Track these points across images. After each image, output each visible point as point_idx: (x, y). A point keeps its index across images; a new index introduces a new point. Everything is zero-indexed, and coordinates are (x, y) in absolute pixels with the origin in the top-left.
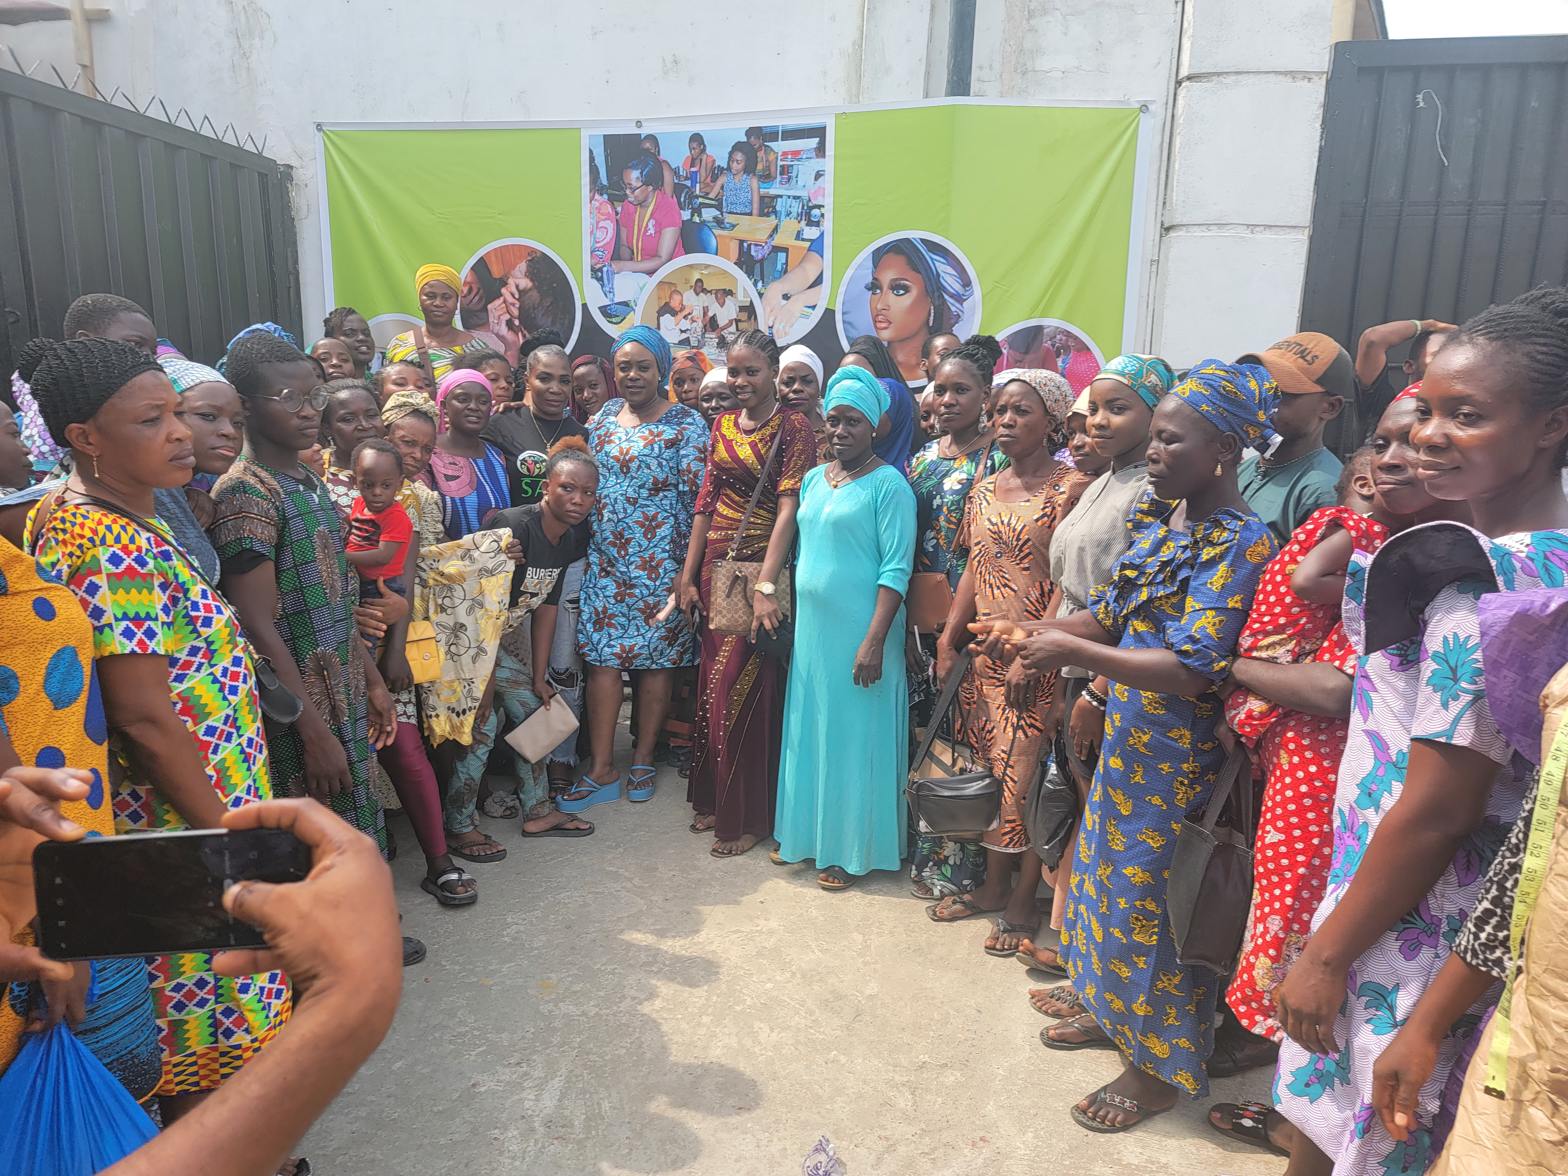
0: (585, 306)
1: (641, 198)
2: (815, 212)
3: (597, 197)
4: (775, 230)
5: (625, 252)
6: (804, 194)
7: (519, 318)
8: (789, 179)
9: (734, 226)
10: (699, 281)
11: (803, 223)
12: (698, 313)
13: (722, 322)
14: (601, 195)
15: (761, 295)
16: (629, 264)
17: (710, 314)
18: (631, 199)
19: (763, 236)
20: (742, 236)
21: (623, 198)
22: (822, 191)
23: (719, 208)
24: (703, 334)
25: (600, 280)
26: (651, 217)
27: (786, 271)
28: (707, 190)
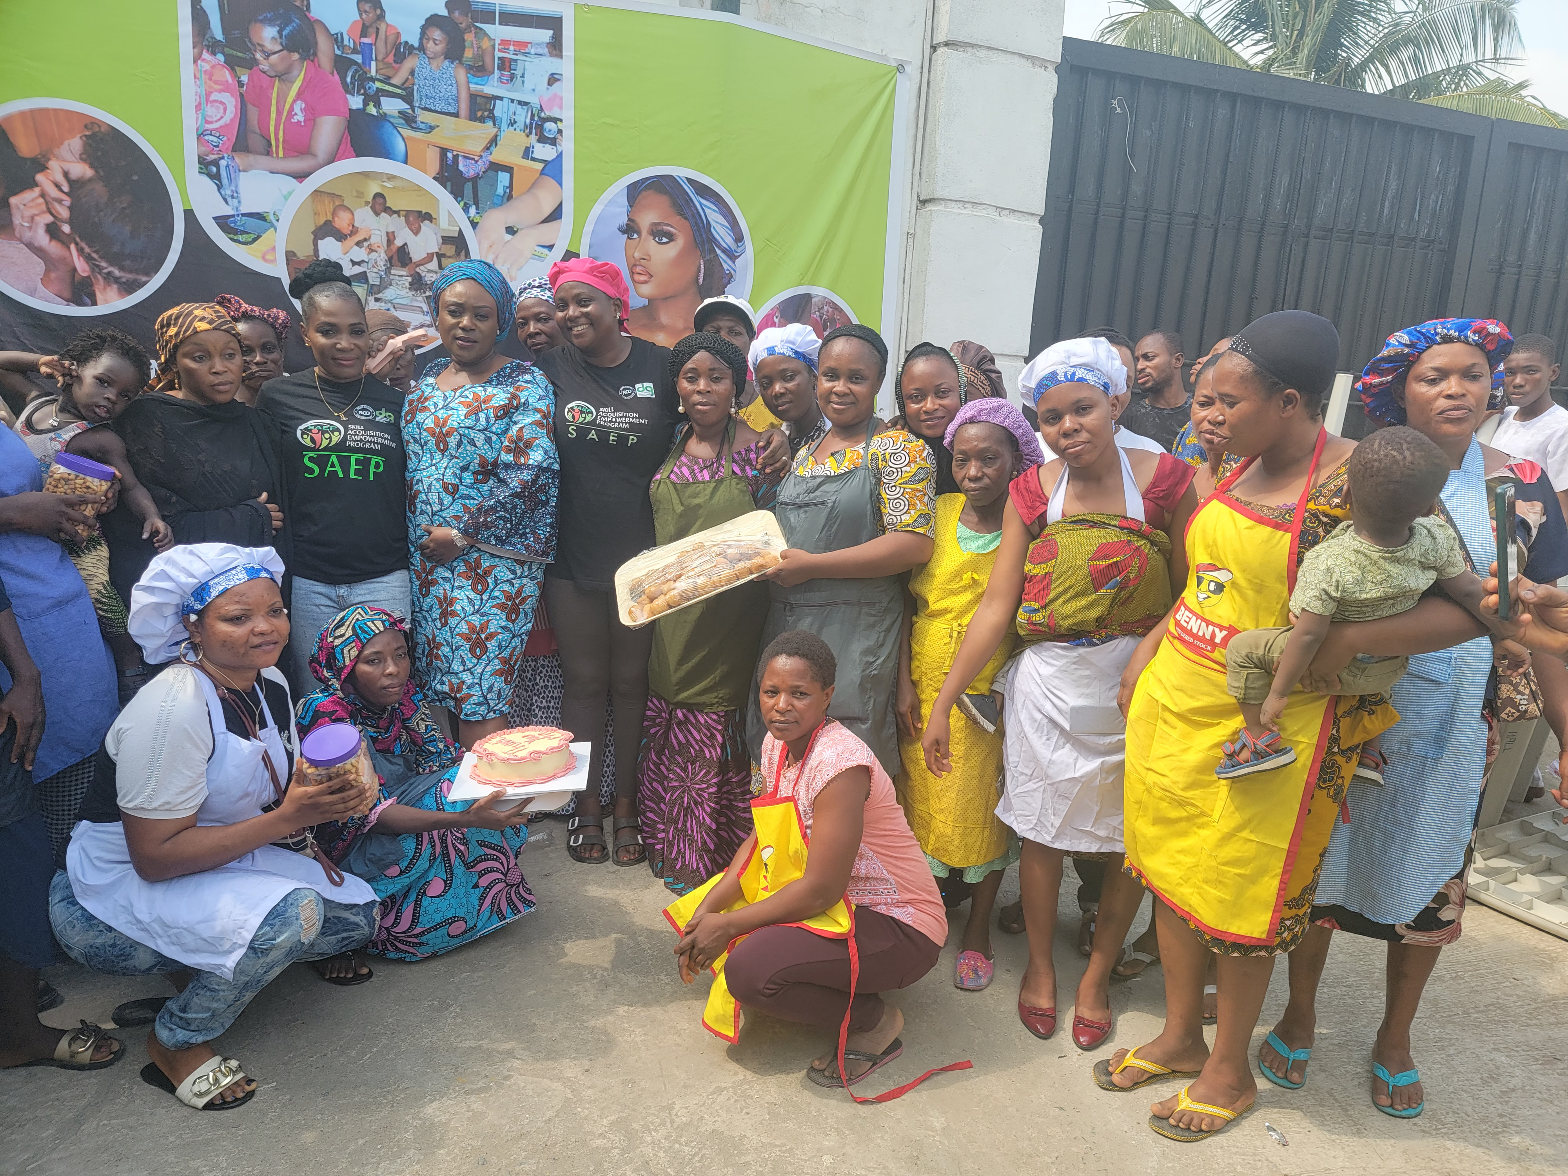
0: (189, 214)
1: (281, 68)
2: (549, 125)
3: (206, 55)
4: (494, 141)
5: (255, 141)
6: (534, 100)
7: (71, 222)
8: (512, 77)
9: (431, 128)
10: (378, 195)
11: (533, 138)
12: (378, 239)
13: (416, 254)
14: (214, 53)
15: (474, 225)
16: (264, 160)
17: (398, 243)
18: (264, 66)
19: (476, 147)
20: (445, 144)
21: (250, 64)
22: (558, 100)
23: (408, 98)
24: (388, 270)
25: (216, 177)
26: (299, 96)
27: (510, 197)
28: (389, 72)
